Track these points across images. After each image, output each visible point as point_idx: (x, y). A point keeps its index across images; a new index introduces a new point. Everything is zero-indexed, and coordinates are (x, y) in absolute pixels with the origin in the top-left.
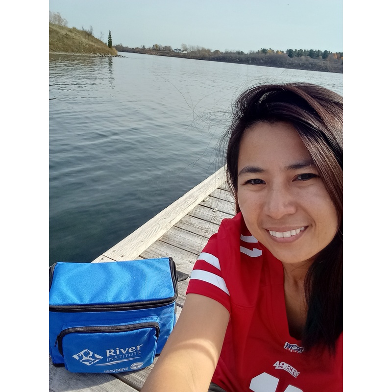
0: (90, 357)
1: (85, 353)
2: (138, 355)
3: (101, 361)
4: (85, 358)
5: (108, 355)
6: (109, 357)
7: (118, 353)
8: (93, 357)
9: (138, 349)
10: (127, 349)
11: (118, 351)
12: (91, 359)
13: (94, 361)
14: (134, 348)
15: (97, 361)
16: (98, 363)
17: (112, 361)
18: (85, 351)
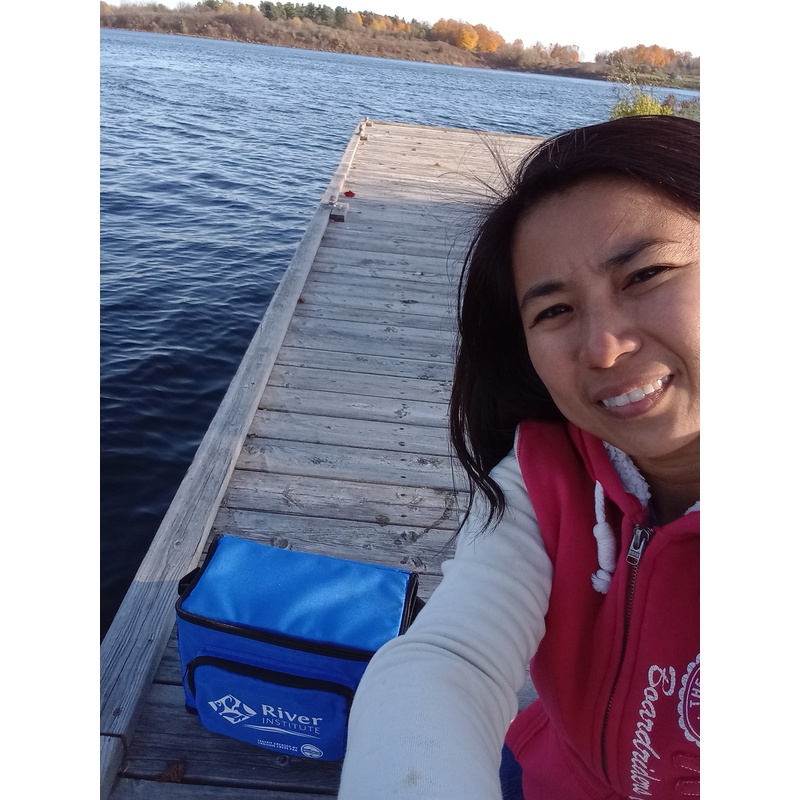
0: (235, 709)
1: (227, 701)
2: (313, 733)
3: (252, 720)
4: (227, 710)
5: (265, 713)
6: (266, 717)
7: (281, 716)
8: (241, 709)
9: (315, 723)
10: (295, 716)
11: (280, 713)
12: (237, 712)
13: (241, 717)
14: (307, 719)
15: (247, 717)
16: (247, 721)
17: (270, 725)
18: (227, 697)
